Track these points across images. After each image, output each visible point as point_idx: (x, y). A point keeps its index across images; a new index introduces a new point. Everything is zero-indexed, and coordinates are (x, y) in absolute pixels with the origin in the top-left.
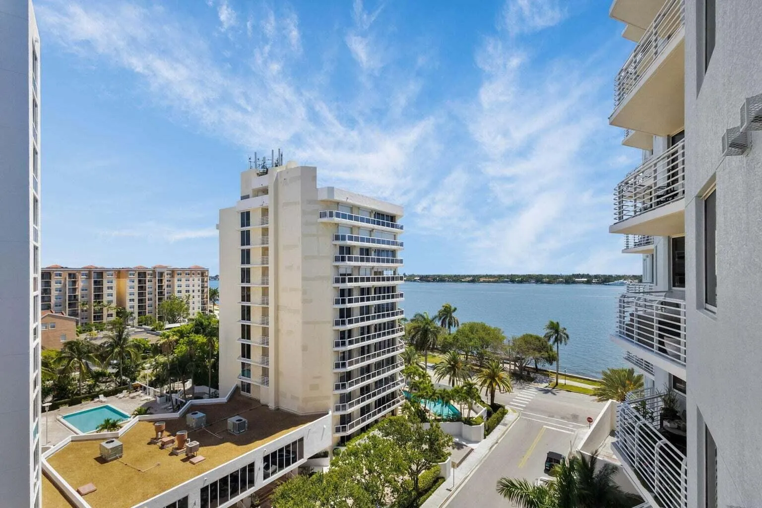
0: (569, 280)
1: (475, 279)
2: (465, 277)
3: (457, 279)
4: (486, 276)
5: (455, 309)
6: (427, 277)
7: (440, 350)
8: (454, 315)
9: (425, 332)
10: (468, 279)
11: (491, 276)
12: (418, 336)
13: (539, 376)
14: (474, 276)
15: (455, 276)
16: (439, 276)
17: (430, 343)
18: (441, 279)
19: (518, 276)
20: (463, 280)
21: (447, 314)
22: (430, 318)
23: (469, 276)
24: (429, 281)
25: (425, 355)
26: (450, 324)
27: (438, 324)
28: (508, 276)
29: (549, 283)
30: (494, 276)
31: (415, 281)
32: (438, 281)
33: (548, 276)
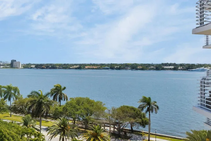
0: (159, 67)
1: (81, 67)
2: (73, 65)
3: (66, 67)
4: (91, 65)
5: (65, 88)
6: (41, 65)
7: (52, 117)
8: (63, 92)
9: (40, 104)
10: (75, 67)
11: (94, 65)
12: (34, 107)
13: (134, 135)
14: (80, 65)
15: (64, 65)
16: (51, 65)
17: (44, 112)
18: (53, 67)
19: (116, 65)
20: (71, 67)
21: (58, 92)
22: (44, 94)
23: (76, 65)
24: (43, 68)
25: (40, 121)
26: (60, 99)
27: (51, 98)
28: (108, 65)
29: (142, 69)
30: (97, 65)
31: (31, 68)
32: (51, 68)
33: (142, 65)
